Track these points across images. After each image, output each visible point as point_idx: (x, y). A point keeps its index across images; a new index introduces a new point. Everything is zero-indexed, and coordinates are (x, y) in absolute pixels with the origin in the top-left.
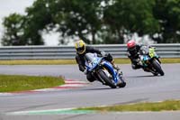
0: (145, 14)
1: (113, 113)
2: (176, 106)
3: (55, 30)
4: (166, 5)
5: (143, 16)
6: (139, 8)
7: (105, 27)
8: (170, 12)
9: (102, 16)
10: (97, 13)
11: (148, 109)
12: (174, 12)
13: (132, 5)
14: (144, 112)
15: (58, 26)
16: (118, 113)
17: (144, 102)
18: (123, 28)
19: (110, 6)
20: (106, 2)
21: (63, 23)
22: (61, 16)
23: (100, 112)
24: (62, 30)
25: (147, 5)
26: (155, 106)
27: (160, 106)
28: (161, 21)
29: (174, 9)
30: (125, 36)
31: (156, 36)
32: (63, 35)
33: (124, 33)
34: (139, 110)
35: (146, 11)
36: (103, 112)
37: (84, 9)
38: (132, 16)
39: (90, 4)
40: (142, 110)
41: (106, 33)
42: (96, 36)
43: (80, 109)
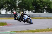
0: (30, 5)
1: (21, 33)
2: (39, 31)
3: (4, 9)
4: (36, 2)
5: (29, 5)
6: (28, 3)
7: (18, 9)
8: (37, 4)
9: (17, 5)
10: (16, 5)
11: (31, 32)
12: (39, 4)
13: (26, 2)
14: (30, 33)
15: (5, 8)
16: (23, 33)
17: (30, 30)
18: (23, 9)
19: (20, 3)
20: (19, 2)
21: (6, 7)
22: (6, 6)
23: (17, 33)
24: (6, 9)
25: (31, 2)
26: (33, 31)
27: (35, 31)
28: (35, 7)
29: (39, 3)
30: (24, 11)
31: (33, 11)
32: (6, 11)
33: (24, 10)
34: (28, 32)
35: (30, 4)
36: (18, 33)
37: (12, 3)
38: (26, 5)
39: (14, 2)
40: (29, 32)
41: (19, 10)
42: (16, 11)
43: (11, 32)
